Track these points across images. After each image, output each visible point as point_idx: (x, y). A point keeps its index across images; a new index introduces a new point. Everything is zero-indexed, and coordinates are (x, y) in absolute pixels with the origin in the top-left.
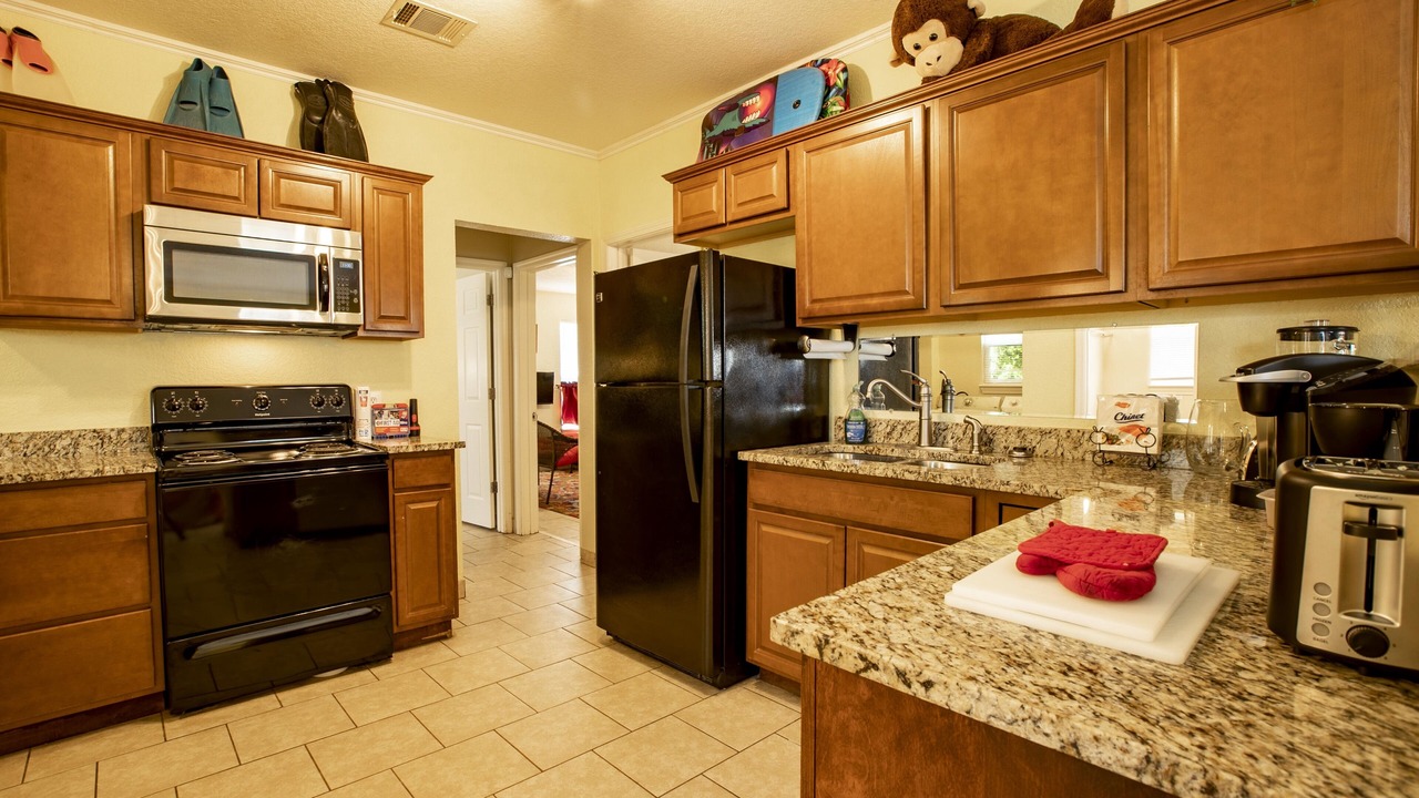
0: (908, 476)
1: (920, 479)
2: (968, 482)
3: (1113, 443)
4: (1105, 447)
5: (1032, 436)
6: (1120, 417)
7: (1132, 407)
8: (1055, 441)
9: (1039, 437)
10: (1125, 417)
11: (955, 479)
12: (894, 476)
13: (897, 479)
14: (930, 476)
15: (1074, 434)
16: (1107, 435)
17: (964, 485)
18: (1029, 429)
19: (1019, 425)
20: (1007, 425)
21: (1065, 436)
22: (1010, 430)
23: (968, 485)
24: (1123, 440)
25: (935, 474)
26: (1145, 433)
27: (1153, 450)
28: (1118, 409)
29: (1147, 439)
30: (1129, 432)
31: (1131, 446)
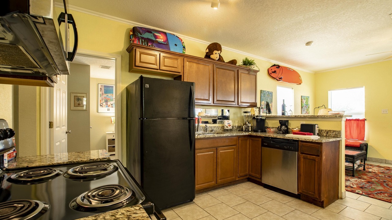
26: (230, 125)
27: (231, 128)
28: (228, 122)
29: (231, 126)
30: (229, 125)
31: (229, 128)
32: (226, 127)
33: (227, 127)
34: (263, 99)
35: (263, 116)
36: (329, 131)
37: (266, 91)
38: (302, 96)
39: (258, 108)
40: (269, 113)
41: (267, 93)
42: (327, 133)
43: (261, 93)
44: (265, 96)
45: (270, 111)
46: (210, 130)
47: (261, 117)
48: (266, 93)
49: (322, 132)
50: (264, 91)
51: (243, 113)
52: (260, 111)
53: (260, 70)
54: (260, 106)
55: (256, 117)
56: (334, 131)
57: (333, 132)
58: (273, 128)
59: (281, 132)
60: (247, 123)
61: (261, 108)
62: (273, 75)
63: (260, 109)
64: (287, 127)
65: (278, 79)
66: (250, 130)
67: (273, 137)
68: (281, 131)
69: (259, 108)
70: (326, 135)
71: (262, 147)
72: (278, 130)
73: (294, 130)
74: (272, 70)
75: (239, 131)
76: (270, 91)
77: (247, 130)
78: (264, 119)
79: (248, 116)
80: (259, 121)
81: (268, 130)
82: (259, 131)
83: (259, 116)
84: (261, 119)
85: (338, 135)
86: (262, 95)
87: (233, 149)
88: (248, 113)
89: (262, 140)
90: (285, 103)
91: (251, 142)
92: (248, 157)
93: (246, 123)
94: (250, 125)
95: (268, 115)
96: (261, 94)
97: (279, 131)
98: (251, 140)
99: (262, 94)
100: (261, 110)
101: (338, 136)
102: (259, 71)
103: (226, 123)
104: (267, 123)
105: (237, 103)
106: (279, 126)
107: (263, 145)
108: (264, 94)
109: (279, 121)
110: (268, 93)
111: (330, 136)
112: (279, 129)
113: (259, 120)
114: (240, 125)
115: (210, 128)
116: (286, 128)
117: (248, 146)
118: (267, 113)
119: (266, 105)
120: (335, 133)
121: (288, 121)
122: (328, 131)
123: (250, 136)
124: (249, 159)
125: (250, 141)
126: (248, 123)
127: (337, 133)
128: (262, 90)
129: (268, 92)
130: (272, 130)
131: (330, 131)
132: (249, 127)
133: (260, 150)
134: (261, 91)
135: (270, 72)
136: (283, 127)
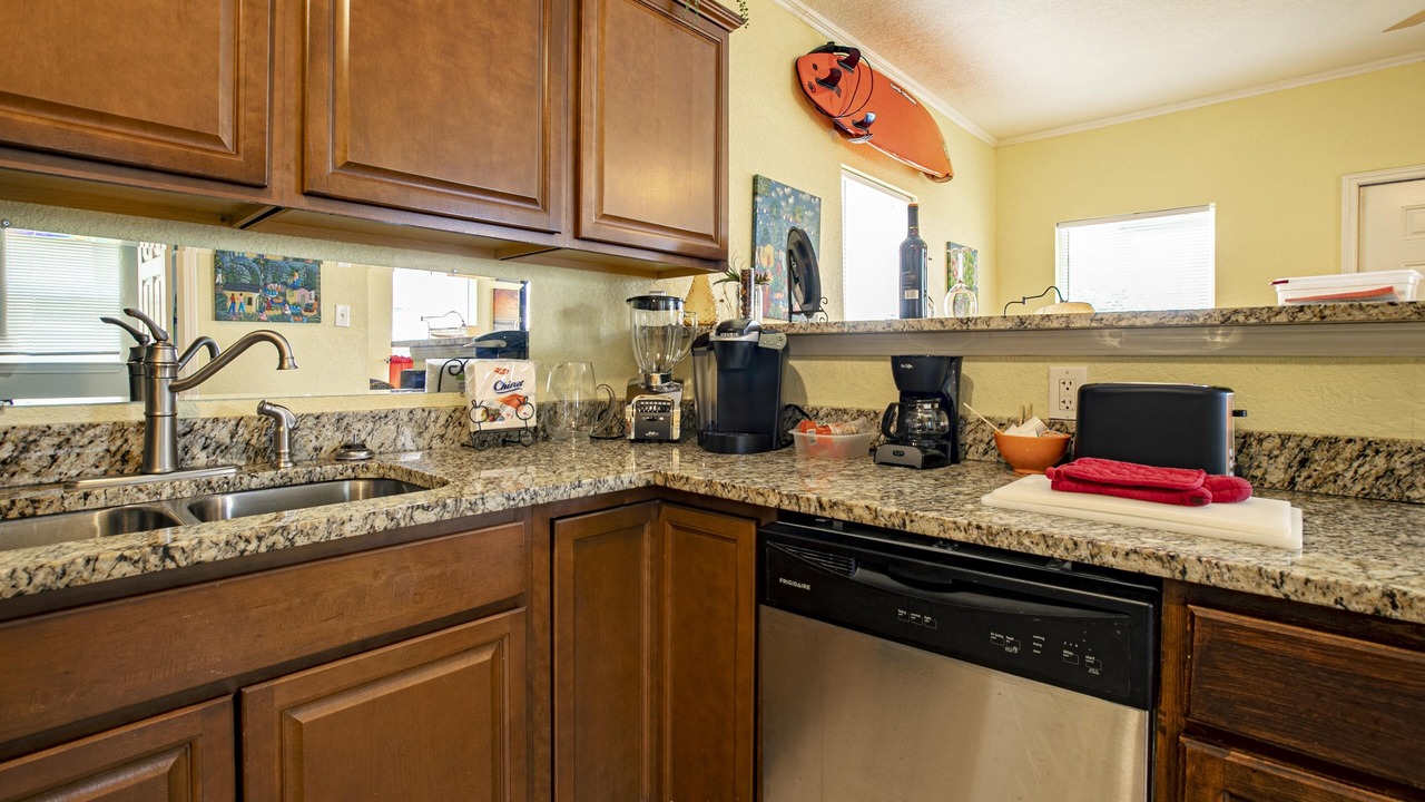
0: (422, 518)
1: (447, 516)
2: (527, 497)
3: (494, 420)
4: (487, 426)
5: (359, 425)
6: (499, 386)
7: (512, 373)
8: (393, 428)
9: (370, 425)
10: (505, 386)
11: (508, 499)
12: (391, 525)
13: (398, 528)
14: (465, 505)
15: (418, 414)
16: (487, 410)
17: (521, 504)
18: (355, 415)
19: (338, 410)
20: (317, 411)
21: (406, 419)
22: (324, 420)
23: (528, 503)
24: (504, 414)
25: (473, 499)
26: (523, 402)
27: (532, 423)
28: (498, 377)
29: (527, 409)
30: (507, 402)
31: (510, 420)
32: (478, 414)
33: (492, 415)
34: (766, 230)
35: (772, 330)
36: (1316, 443)
37: (783, 187)
38: (948, 243)
39: (735, 278)
40: (809, 307)
41: (791, 200)
42: (1303, 463)
43: (755, 194)
44: (778, 218)
45: (812, 298)
46: (328, 446)
47: (752, 337)
48: (786, 197)
49: (1254, 449)
50: (772, 185)
51: (628, 307)
52: (745, 299)
53: (750, 15)
54: (747, 266)
55: (713, 336)
56: (1369, 448)
57: (1362, 454)
58: (839, 414)
59: (913, 453)
60: (656, 380)
61: (757, 282)
62: (823, 97)
63: (746, 285)
64: (948, 406)
65: (847, 123)
66: (676, 434)
67: (867, 519)
68: (907, 443)
69: (744, 279)
70: (1292, 482)
71: (765, 609)
72: (885, 431)
73: (1012, 431)
74: (815, 67)
75: (595, 439)
76: (808, 188)
77: (652, 435)
78: (780, 346)
79: (662, 335)
80: (736, 362)
81: (811, 434)
82: (742, 440)
83: (738, 323)
84: (754, 346)
85: (1412, 486)
86: (763, 208)
87: (484, 645)
88: (662, 313)
89: (760, 538)
90: (922, 235)
91: (669, 546)
92: (646, 672)
93: (648, 378)
94: (677, 397)
95: (800, 320)
96: (754, 203)
97: (894, 440)
98: (669, 529)
99: (759, 199)
100: (758, 293)
101: (1414, 494)
102: (742, 21)
103: (479, 385)
104: (797, 378)
105: (566, 224)
106: (892, 406)
107: (768, 593)
108: (775, 204)
109: (889, 365)
110: (797, 200)
111: (1330, 488)
112: (895, 428)
113: (739, 354)
114: (603, 396)
115: (329, 432)
116: (944, 423)
117: (646, 577)
118: (797, 308)
119: (790, 253)
120: (1381, 462)
121: (955, 362)
122: (1307, 443)
123: (659, 496)
124: (658, 688)
125: (658, 538)
126: (665, 379)
127: (1400, 465)
128: (763, 174)
129: (795, 192)
130: (838, 433)
131: (1332, 442)
132: (665, 409)
133: (747, 627)
134: (755, 180)
135: (808, 78)
136: (925, 413)
